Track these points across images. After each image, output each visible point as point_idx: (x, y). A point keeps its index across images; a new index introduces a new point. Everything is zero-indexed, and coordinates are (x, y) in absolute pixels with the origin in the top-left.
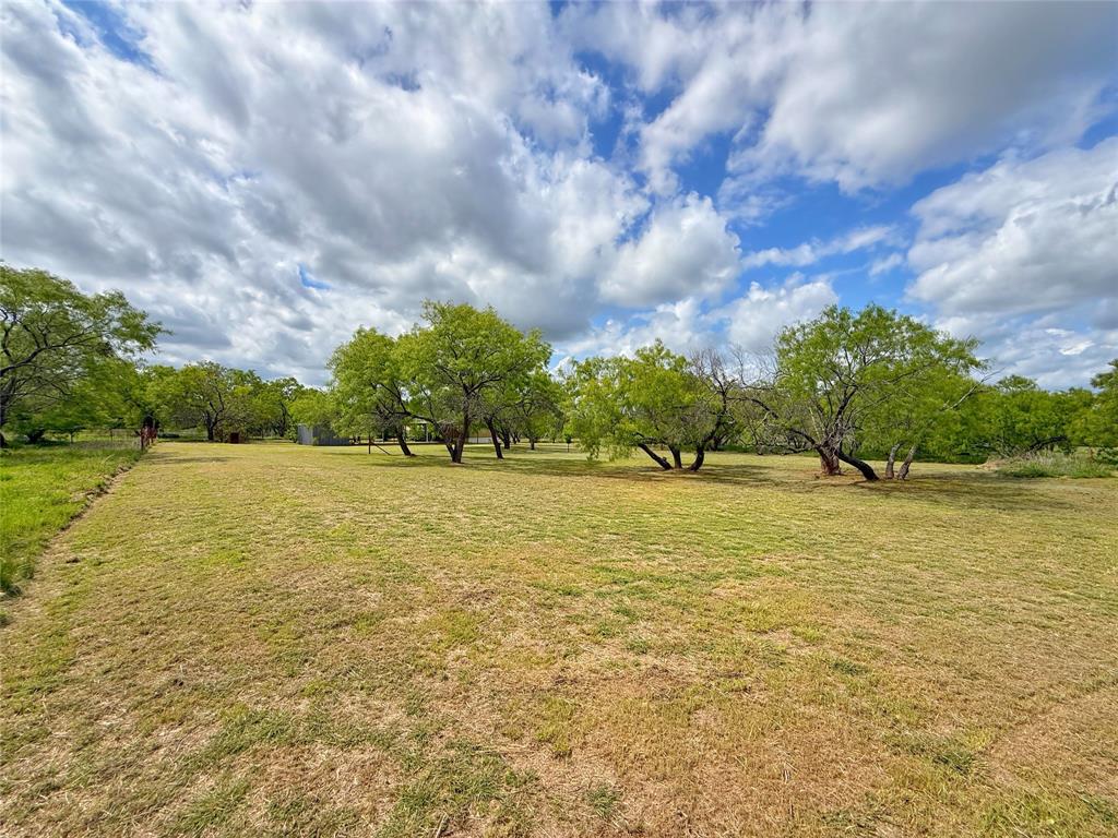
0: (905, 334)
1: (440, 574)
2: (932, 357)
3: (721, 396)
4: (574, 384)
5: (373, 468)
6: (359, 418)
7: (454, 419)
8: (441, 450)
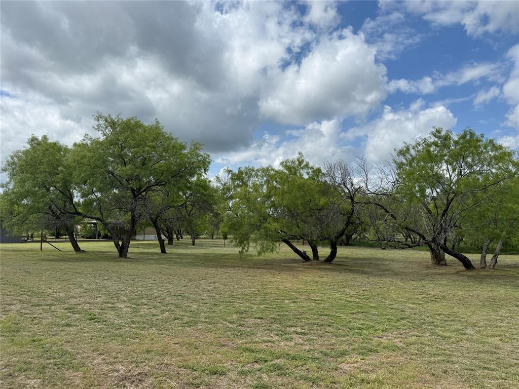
0: (490, 153)
1: (99, 360)
2: (510, 171)
3: (349, 200)
4: (229, 189)
5: (44, 263)
6: (31, 217)
7: (122, 219)
8: (108, 246)
